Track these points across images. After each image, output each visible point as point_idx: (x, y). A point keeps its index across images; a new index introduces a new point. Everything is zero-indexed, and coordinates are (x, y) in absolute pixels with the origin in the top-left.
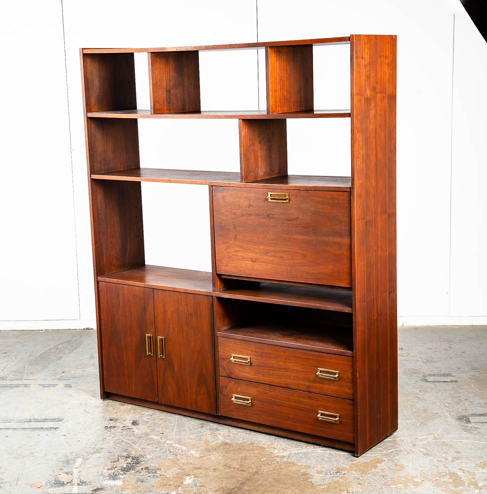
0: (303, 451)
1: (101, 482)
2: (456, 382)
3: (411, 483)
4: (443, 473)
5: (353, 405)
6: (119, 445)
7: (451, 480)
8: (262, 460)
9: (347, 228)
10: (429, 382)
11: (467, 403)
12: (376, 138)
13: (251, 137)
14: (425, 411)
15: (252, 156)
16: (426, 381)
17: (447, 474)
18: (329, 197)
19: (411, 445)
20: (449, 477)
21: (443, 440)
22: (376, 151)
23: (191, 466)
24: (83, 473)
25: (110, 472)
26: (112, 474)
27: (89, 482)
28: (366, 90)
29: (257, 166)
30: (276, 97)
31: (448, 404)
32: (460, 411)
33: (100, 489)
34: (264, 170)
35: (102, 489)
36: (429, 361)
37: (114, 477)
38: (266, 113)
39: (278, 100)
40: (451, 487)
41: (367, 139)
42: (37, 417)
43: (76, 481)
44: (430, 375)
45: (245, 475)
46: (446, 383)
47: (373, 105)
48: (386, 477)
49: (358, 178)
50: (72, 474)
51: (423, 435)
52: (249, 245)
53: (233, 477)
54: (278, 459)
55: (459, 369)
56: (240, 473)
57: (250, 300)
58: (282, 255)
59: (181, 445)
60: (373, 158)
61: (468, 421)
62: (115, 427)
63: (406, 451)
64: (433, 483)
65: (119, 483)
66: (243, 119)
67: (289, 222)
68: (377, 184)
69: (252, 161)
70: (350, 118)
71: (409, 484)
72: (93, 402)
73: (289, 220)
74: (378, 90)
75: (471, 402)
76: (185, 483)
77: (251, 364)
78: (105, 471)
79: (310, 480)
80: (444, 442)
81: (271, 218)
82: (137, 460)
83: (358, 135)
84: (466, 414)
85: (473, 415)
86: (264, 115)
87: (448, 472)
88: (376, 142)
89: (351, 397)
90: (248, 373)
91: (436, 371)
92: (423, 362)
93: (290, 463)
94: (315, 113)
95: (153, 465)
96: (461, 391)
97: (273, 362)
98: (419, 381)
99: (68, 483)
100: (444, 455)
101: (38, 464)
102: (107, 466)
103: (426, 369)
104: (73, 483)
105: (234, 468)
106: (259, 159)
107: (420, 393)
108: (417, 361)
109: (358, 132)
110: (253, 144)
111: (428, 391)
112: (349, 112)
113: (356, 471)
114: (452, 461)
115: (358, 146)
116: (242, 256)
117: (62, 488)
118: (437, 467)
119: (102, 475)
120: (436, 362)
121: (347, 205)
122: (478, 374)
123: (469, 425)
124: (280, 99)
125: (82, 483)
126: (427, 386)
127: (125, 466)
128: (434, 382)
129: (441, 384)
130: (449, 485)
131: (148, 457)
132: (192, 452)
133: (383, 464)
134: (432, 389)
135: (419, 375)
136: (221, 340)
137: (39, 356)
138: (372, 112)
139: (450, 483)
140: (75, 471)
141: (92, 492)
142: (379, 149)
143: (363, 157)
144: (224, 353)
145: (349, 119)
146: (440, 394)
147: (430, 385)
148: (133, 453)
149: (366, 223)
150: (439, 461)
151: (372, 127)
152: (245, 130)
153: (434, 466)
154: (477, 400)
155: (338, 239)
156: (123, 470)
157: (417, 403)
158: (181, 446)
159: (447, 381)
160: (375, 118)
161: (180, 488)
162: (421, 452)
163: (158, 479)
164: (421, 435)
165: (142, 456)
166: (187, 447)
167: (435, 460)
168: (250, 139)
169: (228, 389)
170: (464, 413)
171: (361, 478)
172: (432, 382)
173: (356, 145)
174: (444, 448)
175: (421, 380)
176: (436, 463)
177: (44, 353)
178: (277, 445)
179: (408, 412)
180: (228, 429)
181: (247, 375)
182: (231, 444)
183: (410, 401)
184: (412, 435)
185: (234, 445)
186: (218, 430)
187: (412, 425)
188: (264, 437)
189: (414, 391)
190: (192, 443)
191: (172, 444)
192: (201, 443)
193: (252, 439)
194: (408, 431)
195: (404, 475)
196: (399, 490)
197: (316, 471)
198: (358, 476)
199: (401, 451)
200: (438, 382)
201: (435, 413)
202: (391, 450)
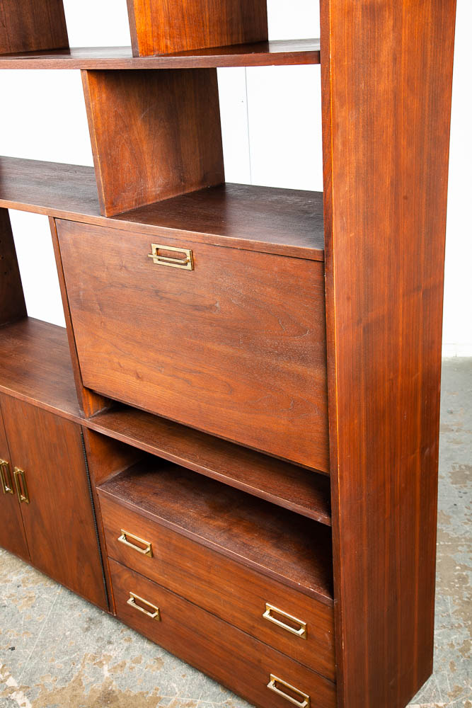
5: (335, 690)
9: (318, 345)
12: (395, 115)
13: (120, 111)
15: (127, 154)
18: (276, 269)
22: (396, 147)
29: (141, 174)
30: (155, 12)
34: (161, 181)
38: (130, 53)
39: (162, 19)
41: (369, 123)
47: (391, 23)
52: (129, 346)
57: (141, 448)
58: (187, 376)
60: (387, 169)
66: (88, 71)
67: (197, 313)
69: (127, 164)
70: (319, 65)
73: (196, 308)
77: (153, 555)
81: (162, 298)
83: (346, 117)
86: (127, 61)
88: (396, 124)
89: (332, 676)
97: (188, 565)
106: (147, 158)
109: (342, 106)
110: (127, 128)
112: (316, 47)
115: (344, 144)
116: (119, 363)
121: (316, 293)
124: (168, 17)
136: (103, 502)
138: (387, 47)
142: (403, 142)
143: (358, 168)
144: (110, 523)
145: (316, 69)
151: (384, 86)
152: (103, 95)
155: (299, 368)
160: (395, 59)
168: (117, 116)
169: (122, 580)
173: (338, 142)
179: (454, 601)
180: (130, 640)
181: (148, 570)
182: (116, 699)
183: (460, 565)
184: (459, 689)
185: (122, 701)
186: (110, 643)
187: (461, 651)
188: (184, 676)
189: (467, 532)
190: (50, 689)
191: (12, 690)
192: (65, 691)
193: (159, 683)
194: (452, 675)
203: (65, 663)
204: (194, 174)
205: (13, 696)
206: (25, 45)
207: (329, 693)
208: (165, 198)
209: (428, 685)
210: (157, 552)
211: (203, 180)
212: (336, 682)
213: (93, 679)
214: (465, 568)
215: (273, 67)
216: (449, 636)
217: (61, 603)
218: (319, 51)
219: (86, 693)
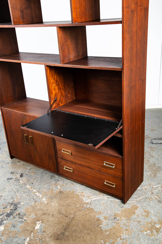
0: (97, 198)
3: (154, 229)
6: (10, 193)
8: (77, 206)
12: (137, 36)
13: (65, 37)
14: (154, 165)
15: (66, 48)
16: (153, 143)
19: (151, 193)
22: (137, 44)
23: (41, 212)
26: (1, 220)
28: (131, 5)
29: (69, 53)
30: (77, 12)
34: (73, 55)
36: (152, 130)
37: (1, 223)
38: (71, 22)
39: (78, 14)
41: (131, 37)
44: (154, 139)
45: (67, 220)
46: (161, 145)
47: (136, 14)
48: (141, 223)
49: (126, 62)
51: (156, 185)
53: (61, 223)
54: (85, 206)
56: (65, 218)
59: (40, 193)
60: (135, 49)
62: (12, 178)
63: (149, 198)
65: (2, 228)
66: (59, 27)
68: (137, 64)
69: (66, 51)
70: (122, 24)
72: (7, 160)
74: (139, 4)
76: (36, 228)
77: (71, 154)
79: (100, 226)
82: (16, 207)
83: (127, 36)
86: (70, 24)
88: (137, 39)
90: (70, 158)
91: (156, 137)
92: (150, 130)
93: (91, 209)
94: (101, 21)
95: (23, 211)
98: (150, 144)
103: (152, 135)
105: (62, 214)
106: (71, 49)
107: (151, 152)
109: (126, 33)
110: (66, 41)
111: (154, 151)
112: (121, 20)
113: (124, 216)
115: (127, 43)
120: (155, 130)
124: (80, 14)
126: (153, 146)
127: (9, 212)
128: (156, 144)
129: (159, 145)
131: (22, 203)
132: (44, 199)
133: (138, 210)
134: (156, 148)
135: (149, 139)
136: (57, 142)
138: (135, 19)
142: (138, 43)
143: (129, 48)
144: (59, 147)
145: (120, 25)
146: (160, 152)
147: (155, 146)
148: (15, 201)
149: (131, 88)
151: (134, 29)
152: (61, 33)
156: (7, 215)
157: (150, 159)
159: (161, 143)
160: (136, 23)
161: (32, 233)
162: (156, 199)
163: (23, 224)
165: (19, 203)
166: (42, 195)
168: (64, 38)
169: (62, 163)
171: (127, 224)
173: (125, 42)
175: (150, 143)
178: (85, 194)
179: (147, 166)
180: (63, 180)
181: (70, 159)
182: (63, 192)
183: (147, 158)
184: (150, 184)
185: (65, 193)
186: (58, 181)
187: (149, 176)
188: (80, 186)
189: (148, 150)
190: (45, 192)
191: (35, 192)
192: (49, 192)
193: (74, 188)
194: (148, 181)
195: (149, 221)
196: (149, 237)
197: (104, 216)
198: (125, 222)
199: (146, 198)
200: (158, 143)
201: (159, 166)
202: (141, 198)
203: (48, 186)
204: (81, 54)
205: (36, 193)
206: (33, 21)
207: (121, 182)
208: (74, 60)
209: (142, 183)
210: (73, 153)
211: (83, 55)
212: (123, 179)
213: (56, 189)
214: (148, 158)
215: (110, 25)
216: (146, 173)
217: (43, 173)
218: (121, 21)
219: (55, 192)
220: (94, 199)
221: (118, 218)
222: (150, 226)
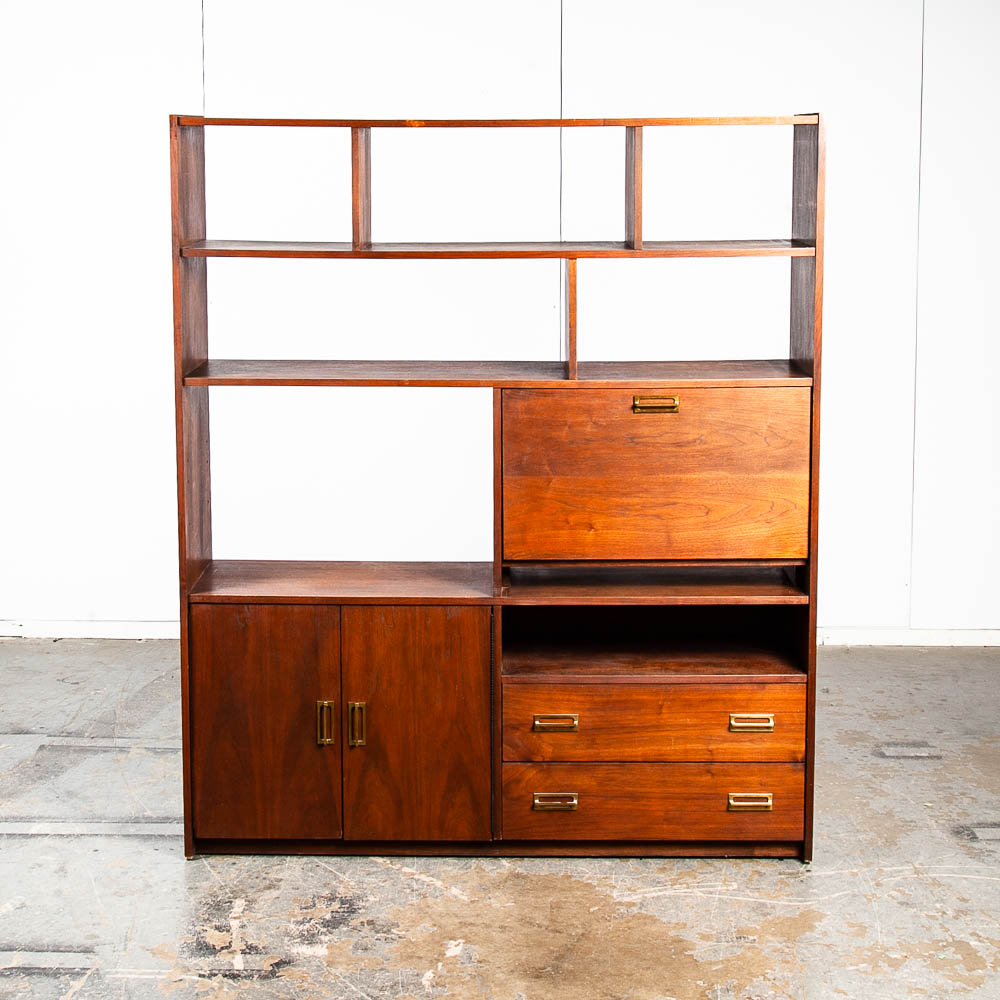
0: (667, 893)
1: (286, 948)
2: (939, 758)
3: (884, 962)
4: (942, 941)
6: (311, 874)
7: (959, 957)
8: (591, 910)
10: (887, 757)
11: (966, 801)
14: (890, 815)
16: (883, 755)
17: (949, 944)
19: (872, 883)
20: (953, 949)
21: (934, 875)
23: (457, 921)
24: (250, 930)
25: (301, 928)
26: (306, 933)
27: (264, 948)
31: (930, 802)
32: (955, 816)
33: (285, 962)
35: (289, 963)
36: (882, 716)
37: (310, 939)
40: (960, 969)
42: (148, 813)
43: (238, 945)
44: (888, 744)
45: (561, 940)
46: (920, 761)
48: (835, 948)
50: (228, 931)
51: (893, 865)
53: (540, 944)
54: (623, 910)
55: (940, 732)
56: (551, 935)
59: (432, 876)
61: (974, 838)
63: (865, 896)
64: (925, 961)
65: (320, 951)
71: (881, 963)
75: (972, 798)
76: (449, 954)
78: (292, 926)
79: (689, 953)
80: (934, 879)
82: (350, 907)
84: (967, 822)
85: (980, 825)
87: (950, 940)
91: (898, 737)
92: (871, 717)
93: (646, 917)
95: (383, 915)
96: (949, 776)
98: (870, 757)
99: (222, 948)
100: (938, 905)
101: (163, 909)
102: (294, 916)
103: (879, 732)
104: (232, 949)
105: (539, 926)
107: (874, 779)
108: (860, 715)
111: (886, 777)
113: (773, 934)
114: (956, 918)
117: (212, 958)
118: (928, 929)
119: (287, 934)
120: (896, 718)
122: (977, 744)
123: (975, 845)
125: (250, 949)
126: (886, 765)
127: (328, 917)
128: (898, 758)
129: (910, 761)
130: (956, 967)
131: (371, 898)
132: (455, 891)
133: (825, 921)
134: (896, 771)
135: (867, 744)
137: (140, 692)
139: (958, 962)
140: (235, 924)
141: (271, 968)
146: (913, 782)
147: (892, 763)
148: (341, 891)
150: (933, 917)
153: (923, 926)
154: (984, 795)
156: (326, 924)
157: (872, 798)
158: (431, 879)
159: (920, 757)
161: (440, 964)
162: (893, 897)
163: (395, 945)
164: (889, 864)
165: (359, 898)
166: (443, 881)
167: (923, 914)
170: (963, 821)
171: (787, 950)
172: (893, 757)
174: (936, 890)
175: (872, 754)
176: (925, 921)
177: (148, 685)
178: (617, 882)
185: (533, 878)
193: (567, 868)
195: (867, 943)
196: (863, 976)
197: (698, 934)
198: (779, 946)
199: (854, 896)
200: (905, 757)
201: (908, 819)
202: (837, 895)
220: (654, 894)
221: (751, 938)
222: (869, 954)
